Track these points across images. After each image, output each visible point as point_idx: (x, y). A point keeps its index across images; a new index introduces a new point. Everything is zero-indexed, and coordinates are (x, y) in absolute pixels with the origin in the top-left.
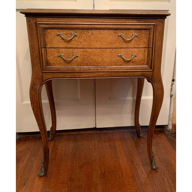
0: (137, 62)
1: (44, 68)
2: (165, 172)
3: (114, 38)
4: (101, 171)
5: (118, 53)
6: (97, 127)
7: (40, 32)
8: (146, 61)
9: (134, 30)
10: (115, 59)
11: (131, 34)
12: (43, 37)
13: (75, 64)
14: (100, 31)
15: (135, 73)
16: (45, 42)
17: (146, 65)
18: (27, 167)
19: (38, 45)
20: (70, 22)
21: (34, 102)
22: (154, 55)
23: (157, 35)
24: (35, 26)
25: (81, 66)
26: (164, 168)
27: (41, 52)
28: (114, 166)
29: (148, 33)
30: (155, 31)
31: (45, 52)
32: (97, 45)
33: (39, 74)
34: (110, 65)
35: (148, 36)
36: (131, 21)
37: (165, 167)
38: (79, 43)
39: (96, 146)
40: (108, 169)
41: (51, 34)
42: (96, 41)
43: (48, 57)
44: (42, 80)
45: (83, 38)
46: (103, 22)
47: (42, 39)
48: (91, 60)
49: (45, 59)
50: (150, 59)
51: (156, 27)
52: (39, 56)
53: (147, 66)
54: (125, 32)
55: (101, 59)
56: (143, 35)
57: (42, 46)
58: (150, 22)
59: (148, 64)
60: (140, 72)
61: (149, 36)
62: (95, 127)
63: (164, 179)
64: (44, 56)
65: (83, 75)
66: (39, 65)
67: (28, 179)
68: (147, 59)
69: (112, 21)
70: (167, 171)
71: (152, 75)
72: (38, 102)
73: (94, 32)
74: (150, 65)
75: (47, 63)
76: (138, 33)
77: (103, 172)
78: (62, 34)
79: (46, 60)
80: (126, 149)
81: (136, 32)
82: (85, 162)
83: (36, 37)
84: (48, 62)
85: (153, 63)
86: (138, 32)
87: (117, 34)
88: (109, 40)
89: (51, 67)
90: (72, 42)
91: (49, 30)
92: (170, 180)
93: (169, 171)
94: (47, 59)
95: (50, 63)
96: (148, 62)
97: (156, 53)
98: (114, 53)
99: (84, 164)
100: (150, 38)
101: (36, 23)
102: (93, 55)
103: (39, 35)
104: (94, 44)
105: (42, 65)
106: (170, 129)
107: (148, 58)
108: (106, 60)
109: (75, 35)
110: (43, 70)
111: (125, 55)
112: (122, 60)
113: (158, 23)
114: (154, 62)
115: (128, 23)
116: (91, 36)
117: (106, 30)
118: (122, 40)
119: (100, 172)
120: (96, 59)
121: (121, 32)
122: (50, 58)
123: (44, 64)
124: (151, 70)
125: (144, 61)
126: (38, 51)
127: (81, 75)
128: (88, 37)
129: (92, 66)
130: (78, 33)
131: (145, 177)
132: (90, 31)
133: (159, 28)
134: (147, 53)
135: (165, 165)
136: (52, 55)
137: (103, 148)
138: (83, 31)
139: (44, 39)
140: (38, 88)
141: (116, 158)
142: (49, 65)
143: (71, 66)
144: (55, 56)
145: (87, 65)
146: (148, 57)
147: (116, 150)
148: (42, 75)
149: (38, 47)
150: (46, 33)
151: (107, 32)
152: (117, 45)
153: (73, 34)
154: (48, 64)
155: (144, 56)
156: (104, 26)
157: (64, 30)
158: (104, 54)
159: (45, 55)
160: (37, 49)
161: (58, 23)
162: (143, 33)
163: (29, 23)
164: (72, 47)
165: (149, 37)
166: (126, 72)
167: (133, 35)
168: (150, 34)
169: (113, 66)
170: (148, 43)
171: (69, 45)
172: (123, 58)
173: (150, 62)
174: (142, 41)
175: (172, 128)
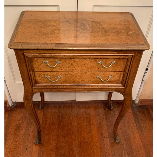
0: (112, 81)
1: (34, 86)
2: (124, 145)
3: (94, 64)
4: (79, 141)
5: (96, 75)
6: (77, 100)
7: (28, 61)
8: (121, 81)
9: (113, 59)
10: (94, 79)
11: (110, 61)
12: (31, 64)
13: (59, 82)
14: (81, 60)
15: (109, 89)
16: (33, 67)
18: (26, 134)
19: (27, 70)
20: (54, 53)
21: (28, 107)
22: (129, 78)
23: (134, 63)
24: (23, 57)
25: (64, 84)
26: (124, 142)
27: (30, 75)
28: (88, 137)
29: (126, 61)
30: (132, 60)
31: (34, 74)
32: (78, 70)
33: (30, 89)
34: (89, 83)
35: (125, 63)
36: (111, 53)
37: (125, 140)
38: (63, 68)
39: (76, 117)
40: (83, 140)
41: (38, 62)
42: (77, 67)
43: (36, 78)
44: (33, 93)
45: (66, 65)
46: (84, 54)
47: (30, 66)
48: (73, 80)
49: (34, 79)
50: (125, 80)
51: (134, 57)
52: (28, 77)
53: (121, 84)
54: (104, 60)
55: (81, 79)
56: (121, 62)
57: (30, 71)
58: (129, 53)
59: (122, 83)
60: (114, 89)
61: (126, 63)
62: (75, 100)
63: (122, 151)
64: (33, 78)
65: (65, 90)
66: (29, 83)
67: (28, 146)
68: (122, 79)
69: (94, 53)
70: (126, 145)
71: (124, 91)
72: (31, 107)
73: (76, 60)
75: (36, 82)
76: (116, 61)
77: (80, 143)
78: (47, 61)
80: (98, 122)
81: (114, 60)
82: (67, 133)
83: (24, 64)
84: (37, 81)
85: (126, 83)
86: (117, 60)
87: (97, 62)
88: (89, 66)
89: (39, 84)
90: (57, 68)
91: (36, 59)
92: (126, 153)
93: (128, 145)
94: (35, 79)
95: (38, 82)
96: (122, 82)
97: (130, 76)
98: (93, 75)
99: (66, 134)
100: (127, 65)
101: (24, 54)
102: (75, 77)
103: (27, 63)
104: (76, 69)
105: (31, 83)
106: (136, 103)
107: (123, 79)
108: (86, 80)
109: (59, 63)
110: (33, 87)
111: (103, 77)
112: (99, 80)
113: (136, 54)
114: (127, 83)
115: (108, 54)
116: (73, 63)
117: (87, 59)
118: (101, 66)
119: (77, 142)
120: (77, 79)
121: (101, 60)
122: (38, 79)
123: (33, 83)
124: (124, 88)
125: (119, 81)
126: (27, 74)
127: (64, 90)
128: (70, 64)
129: (74, 84)
130: (62, 61)
131: (109, 149)
132: (72, 60)
133: (137, 58)
134: (122, 75)
135: (126, 139)
136: (39, 76)
137: (81, 119)
138: (66, 59)
139: (32, 65)
140: (30, 98)
141: (90, 130)
142: (38, 83)
143: (55, 84)
144: (42, 77)
145: (69, 83)
146: (123, 78)
147: (90, 122)
148: (33, 90)
149: (27, 71)
150: (33, 61)
151: (88, 60)
152: (96, 69)
153: (57, 62)
155: (120, 77)
156: (85, 57)
157: (49, 59)
158: (84, 76)
159: (33, 77)
160: (27, 72)
161: (44, 54)
162: (121, 61)
163: (17, 54)
164: (56, 71)
165: (126, 64)
166: (102, 88)
167: (111, 63)
168: (127, 62)
169: (92, 84)
170: (125, 68)
171: (54, 70)
172: (101, 79)
173: (124, 82)
174: (119, 67)
175: (138, 102)
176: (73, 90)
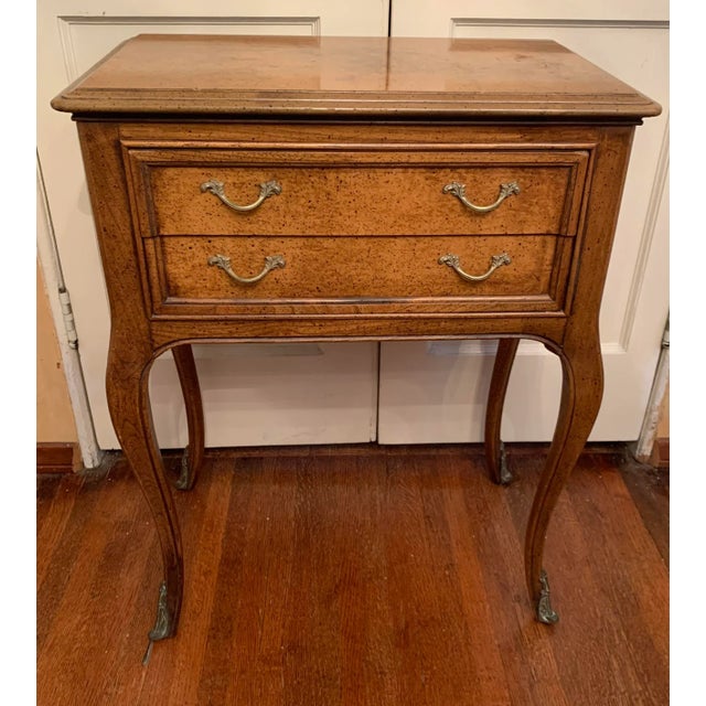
0: (507, 283)
1: (157, 306)
3: (425, 198)
5: (437, 251)
7: (135, 179)
8: (545, 279)
9: (508, 170)
10: (427, 272)
11: (497, 183)
12: (147, 196)
13: (273, 289)
14: (371, 175)
15: (497, 324)
16: (157, 213)
17: (542, 293)
19: (128, 225)
20: (253, 141)
21: (126, 420)
22: (580, 262)
23: (598, 188)
24: (113, 157)
25: (294, 296)
27: (144, 250)
29: (563, 181)
30: (590, 174)
31: (159, 249)
32: (356, 225)
33: (138, 324)
34: (405, 294)
35: (562, 190)
36: (499, 136)
38: (289, 219)
41: (178, 185)
42: (352, 212)
43: (171, 269)
44: (152, 345)
45: (303, 201)
46: (382, 141)
47: (143, 208)
48: (332, 275)
49: (159, 273)
50: (563, 275)
51: (597, 157)
52: (133, 264)
53: (547, 297)
54: (469, 177)
55: (371, 273)
56: (544, 187)
57: (143, 230)
58: (576, 136)
59: (553, 292)
60: (519, 321)
61: (567, 190)
64: (154, 264)
65: (301, 330)
66: (137, 296)
68: (549, 273)
69: (422, 137)
71: (565, 331)
72: (140, 420)
73: (347, 177)
74: (558, 295)
75: (168, 287)
76: (522, 180)
78: (221, 184)
79: (162, 277)
81: (514, 177)
83: (119, 195)
84: (172, 284)
85: (571, 289)
86: (524, 178)
87: (439, 186)
88: (405, 206)
89: (183, 300)
90: (262, 215)
91: (171, 172)
94: (166, 274)
95: (177, 287)
96: (554, 284)
97: (586, 252)
98: (423, 250)
100: (569, 199)
101: (118, 146)
102: (342, 259)
103: (131, 192)
104: (348, 222)
105: (146, 295)
106: (643, 456)
107: (556, 270)
108: (391, 276)
109: (274, 191)
110: (152, 312)
111: (466, 260)
112: (452, 277)
113: (605, 143)
114: (576, 286)
115: (486, 141)
116: (333, 191)
117: (394, 171)
118: (458, 208)
120: (353, 272)
121: (456, 175)
122: (179, 271)
123: (156, 291)
124: (561, 313)
125: (538, 279)
126: (131, 247)
127: (293, 328)
128: (323, 196)
129: (337, 297)
130: (285, 182)
132: (331, 175)
133: (608, 161)
134: (550, 251)
136: (184, 259)
138: (303, 174)
139: (150, 204)
140: (138, 374)
142: (176, 295)
143: (255, 297)
144: (196, 262)
145: (316, 293)
146: (553, 264)
148: (150, 331)
149: (129, 232)
150: (158, 183)
151: (401, 176)
152: (436, 225)
153: (264, 186)
154: (170, 289)
155: (540, 261)
156: (387, 158)
157: (228, 171)
158: (384, 255)
159: (157, 259)
160: (128, 237)
161: (205, 144)
162: (543, 181)
163: (91, 145)
164: (261, 233)
165: (566, 195)
166: (466, 318)
167: (501, 187)
168: (569, 184)
169: (417, 297)
170: (562, 217)
171: (249, 226)
172: (460, 270)
173: (561, 283)
174: (536, 209)
175: (652, 451)
176: (333, 329)
